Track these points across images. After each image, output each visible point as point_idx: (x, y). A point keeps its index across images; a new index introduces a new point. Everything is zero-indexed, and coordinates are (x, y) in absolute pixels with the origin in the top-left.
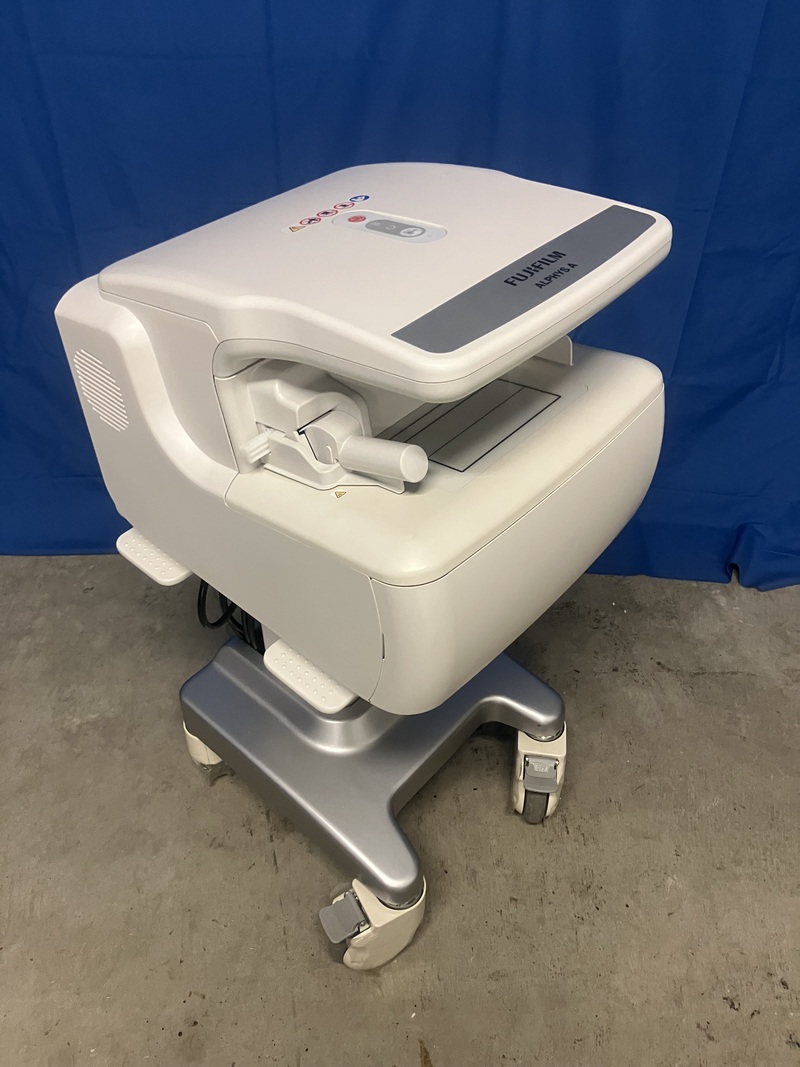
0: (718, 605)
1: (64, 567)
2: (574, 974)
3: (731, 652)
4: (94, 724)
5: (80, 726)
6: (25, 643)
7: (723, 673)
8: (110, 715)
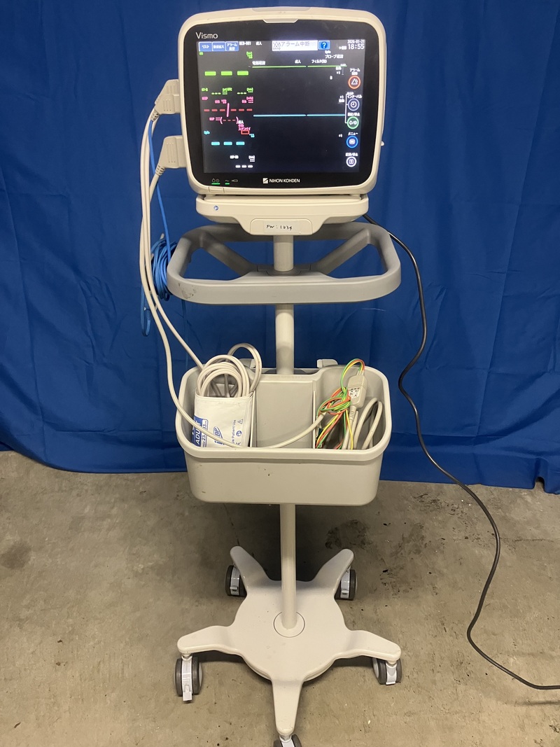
0: (527, 502)
1: (127, 480)
2: (456, 713)
3: (537, 528)
4: (152, 568)
5: (143, 569)
6: (106, 523)
7: (533, 540)
8: (161, 563)
